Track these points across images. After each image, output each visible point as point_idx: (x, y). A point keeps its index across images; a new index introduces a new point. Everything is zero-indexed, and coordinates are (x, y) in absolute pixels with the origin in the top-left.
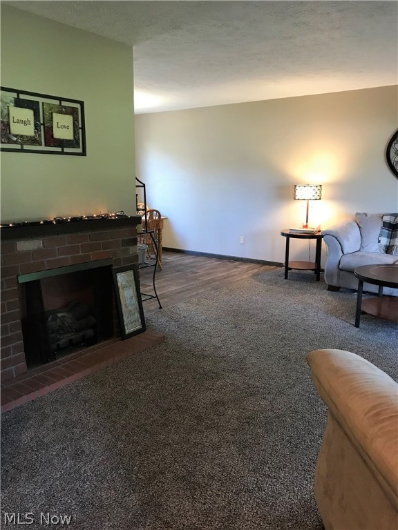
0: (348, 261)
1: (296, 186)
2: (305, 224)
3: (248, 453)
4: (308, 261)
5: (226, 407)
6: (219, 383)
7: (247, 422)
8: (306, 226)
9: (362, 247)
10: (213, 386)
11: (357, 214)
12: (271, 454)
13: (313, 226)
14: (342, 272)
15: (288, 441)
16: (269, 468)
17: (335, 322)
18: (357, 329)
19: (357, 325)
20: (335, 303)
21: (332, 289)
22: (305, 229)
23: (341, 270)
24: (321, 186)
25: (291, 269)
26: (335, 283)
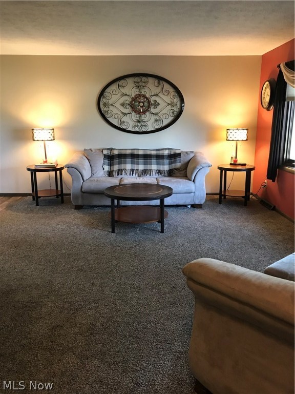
0: (88, 186)
1: (33, 130)
2: (45, 160)
3: (109, 360)
4: (50, 189)
5: (65, 328)
6: (44, 310)
7: (91, 334)
8: (46, 162)
9: (93, 174)
10: (41, 315)
11: (85, 150)
12: (126, 352)
13: (51, 161)
14: (85, 194)
15: (129, 336)
16: (132, 364)
17: (98, 232)
18: (114, 234)
19: (113, 232)
20: (87, 218)
21: (78, 208)
22: (45, 164)
23: (84, 193)
24: (53, 129)
25: (40, 197)
26: (80, 203)
